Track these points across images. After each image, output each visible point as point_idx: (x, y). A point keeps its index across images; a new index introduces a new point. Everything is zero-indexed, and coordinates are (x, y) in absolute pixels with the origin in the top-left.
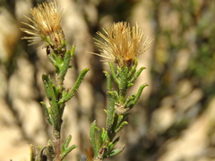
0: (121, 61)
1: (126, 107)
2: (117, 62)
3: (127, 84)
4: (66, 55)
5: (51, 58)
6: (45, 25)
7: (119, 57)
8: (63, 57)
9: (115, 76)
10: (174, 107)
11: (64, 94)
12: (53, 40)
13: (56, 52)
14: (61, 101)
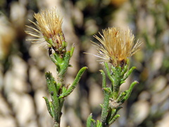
0: (115, 61)
1: (118, 102)
2: (111, 62)
3: (120, 81)
4: (66, 56)
5: (53, 58)
6: (47, 28)
7: (113, 58)
8: (63, 57)
9: (109, 74)
10: (149, 101)
11: (64, 89)
12: (55, 41)
13: (57, 52)
14: (62, 96)
